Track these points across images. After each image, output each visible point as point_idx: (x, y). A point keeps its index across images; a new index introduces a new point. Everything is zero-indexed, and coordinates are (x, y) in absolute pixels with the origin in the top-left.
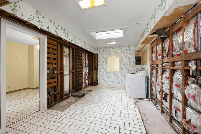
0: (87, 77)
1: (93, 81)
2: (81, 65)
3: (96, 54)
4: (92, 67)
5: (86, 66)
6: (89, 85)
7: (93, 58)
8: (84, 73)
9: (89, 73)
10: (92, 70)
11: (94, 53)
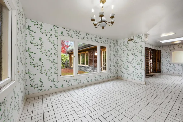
0: (151, 66)
1: (156, 70)
2: (148, 58)
3: (159, 50)
4: (155, 60)
5: (150, 59)
6: (153, 72)
7: (156, 53)
8: (150, 64)
9: (153, 63)
10: (155, 62)
11: (157, 49)
